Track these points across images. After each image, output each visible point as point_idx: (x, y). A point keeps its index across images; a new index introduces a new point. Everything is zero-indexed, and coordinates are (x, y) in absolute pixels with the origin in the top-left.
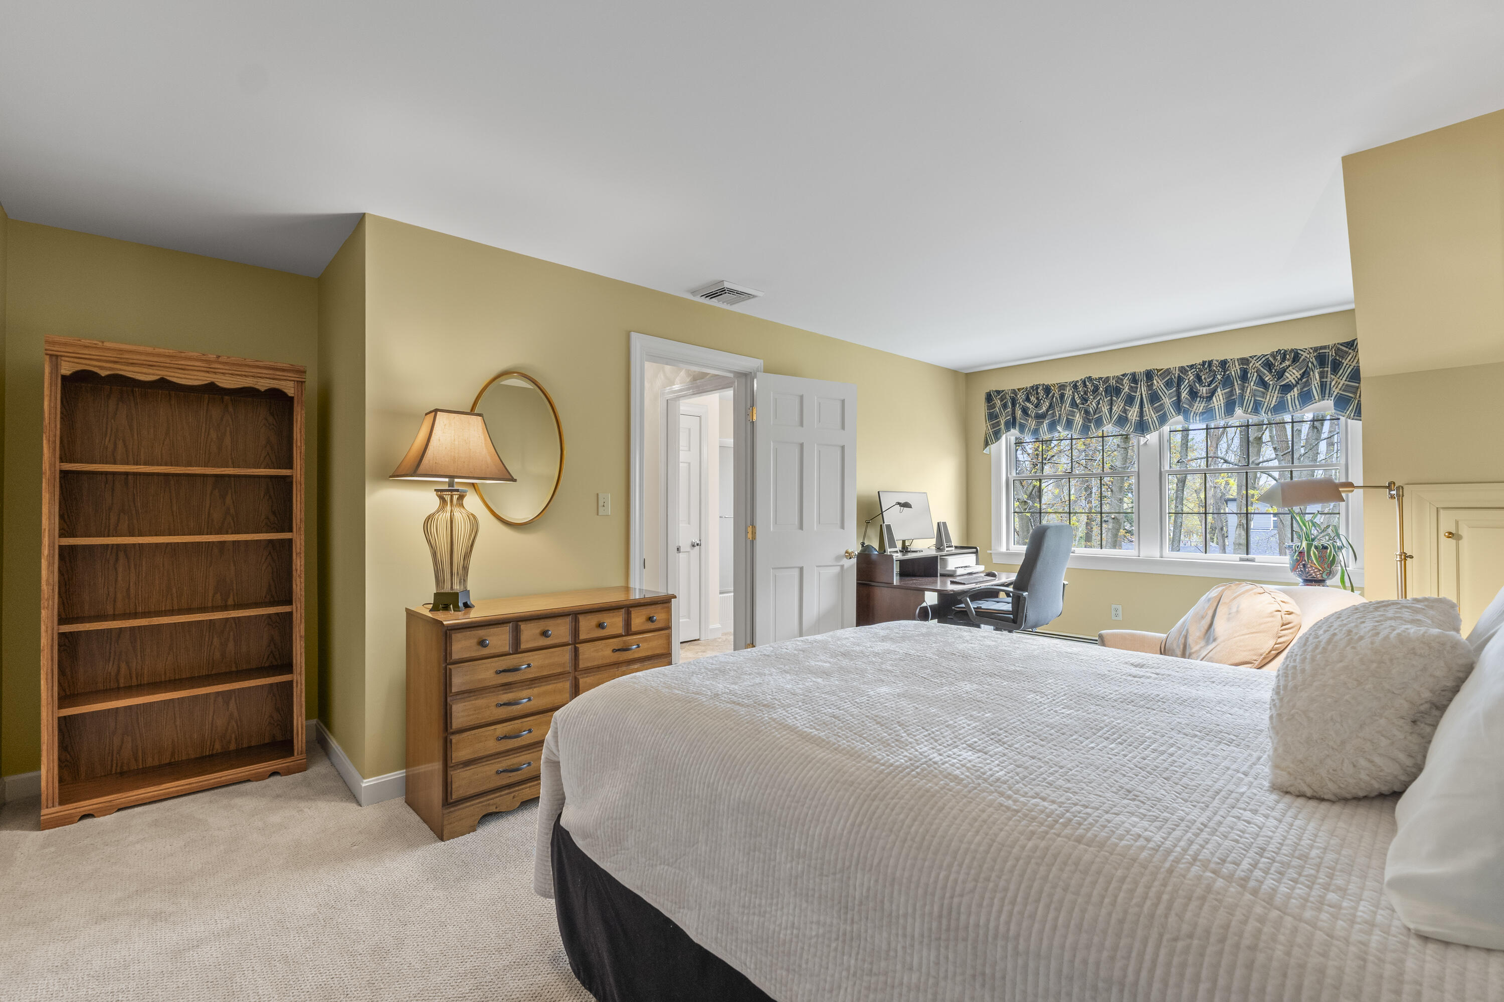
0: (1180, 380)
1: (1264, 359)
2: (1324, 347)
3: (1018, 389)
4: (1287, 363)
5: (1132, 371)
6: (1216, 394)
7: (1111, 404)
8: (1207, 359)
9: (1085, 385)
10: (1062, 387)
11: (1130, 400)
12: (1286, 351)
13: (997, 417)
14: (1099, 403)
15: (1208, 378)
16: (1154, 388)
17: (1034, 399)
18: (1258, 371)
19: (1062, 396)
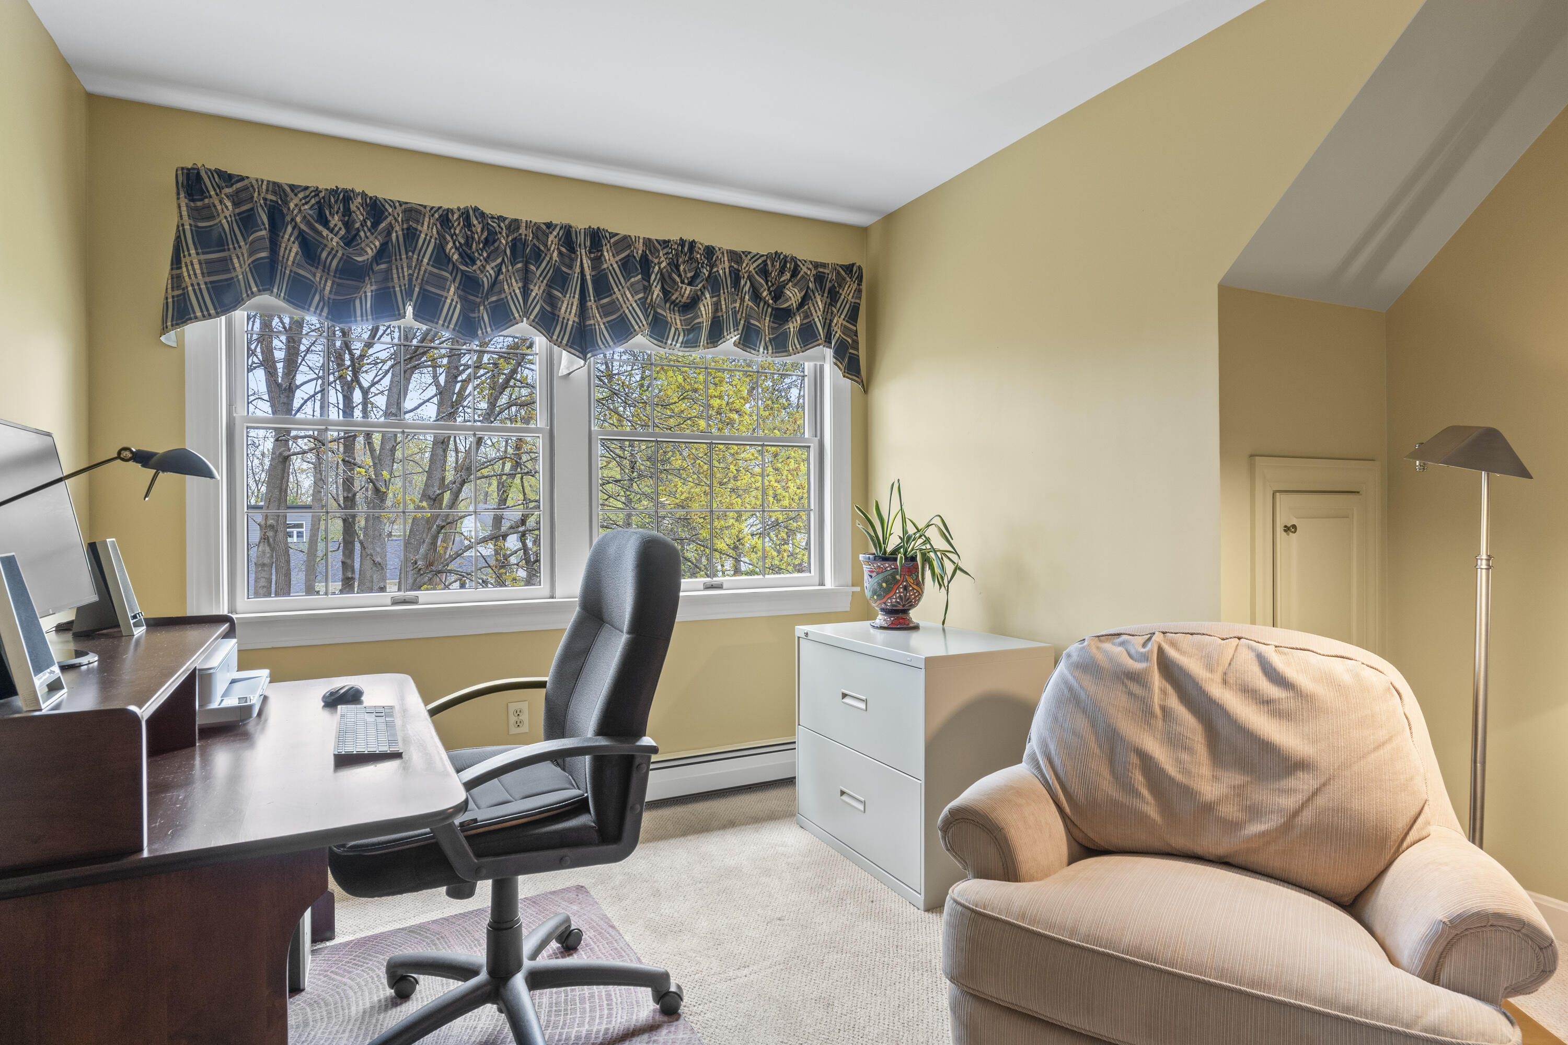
0: (645, 265)
1: (760, 261)
2: (824, 265)
3: (293, 187)
4: (787, 276)
5: (565, 222)
6: (705, 302)
7: (526, 281)
8: (688, 237)
9: (468, 225)
10: (413, 213)
11: (559, 280)
12: (786, 257)
13: (221, 244)
14: (499, 272)
15: (690, 271)
16: (605, 266)
17: (340, 224)
18: (750, 278)
19: (411, 235)
